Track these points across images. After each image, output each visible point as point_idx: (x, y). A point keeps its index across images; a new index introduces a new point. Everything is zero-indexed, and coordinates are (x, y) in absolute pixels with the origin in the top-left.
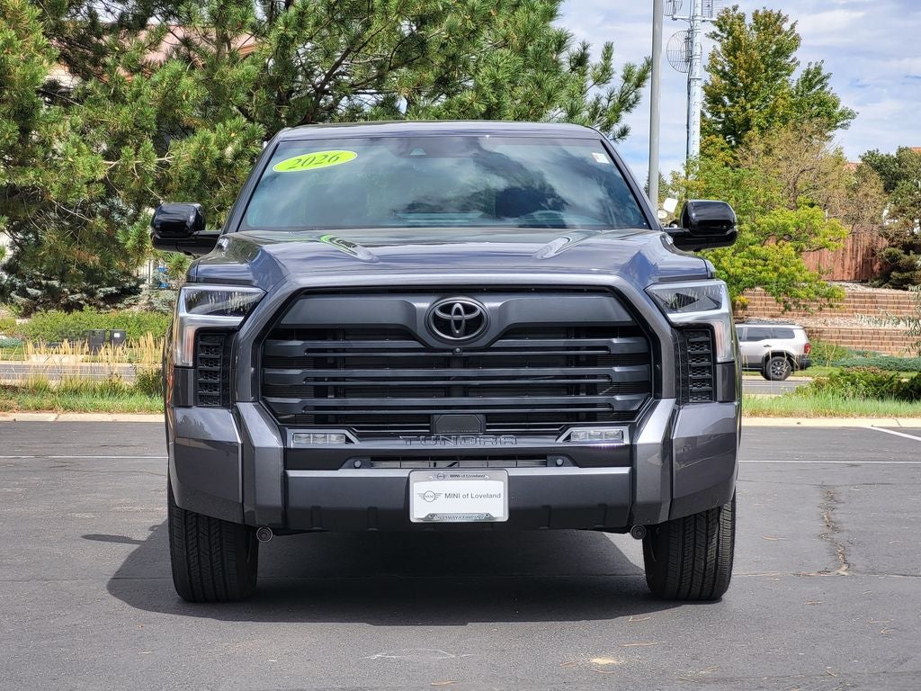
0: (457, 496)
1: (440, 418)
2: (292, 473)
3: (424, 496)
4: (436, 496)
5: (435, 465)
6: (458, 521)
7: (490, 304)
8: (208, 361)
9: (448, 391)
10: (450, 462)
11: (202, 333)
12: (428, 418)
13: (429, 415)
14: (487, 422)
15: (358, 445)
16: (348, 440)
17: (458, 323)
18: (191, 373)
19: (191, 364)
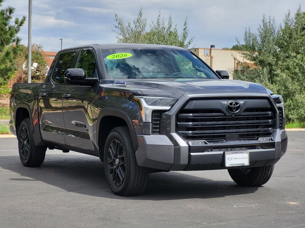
0: (236, 158)
1: (228, 136)
2: (192, 154)
3: (228, 159)
4: (232, 159)
5: (227, 150)
6: (235, 166)
7: (241, 102)
8: (155, 120)
9: (229, 128)
10: (231, 149)
11: (154, 112)
12: (224, 136)
13: (225, 135)
14: (240, 136)
15: (209, 144)
16: (205, 143)
17: (234, 108)
18: (151, 124)
19: (150, 121)
